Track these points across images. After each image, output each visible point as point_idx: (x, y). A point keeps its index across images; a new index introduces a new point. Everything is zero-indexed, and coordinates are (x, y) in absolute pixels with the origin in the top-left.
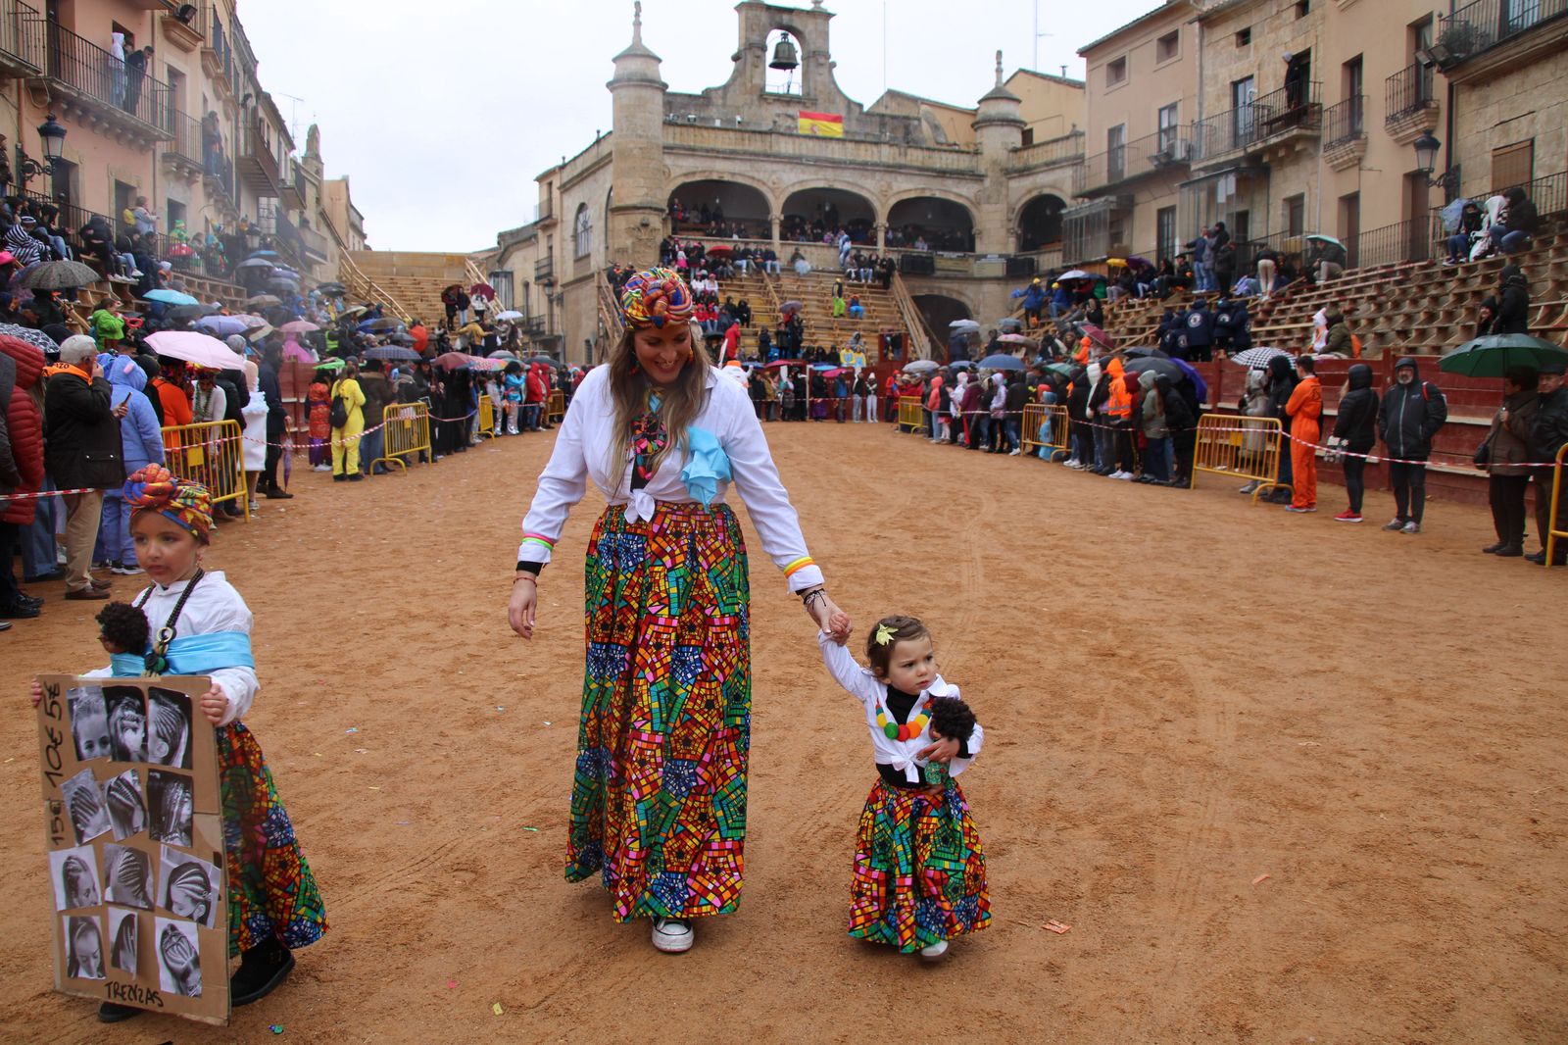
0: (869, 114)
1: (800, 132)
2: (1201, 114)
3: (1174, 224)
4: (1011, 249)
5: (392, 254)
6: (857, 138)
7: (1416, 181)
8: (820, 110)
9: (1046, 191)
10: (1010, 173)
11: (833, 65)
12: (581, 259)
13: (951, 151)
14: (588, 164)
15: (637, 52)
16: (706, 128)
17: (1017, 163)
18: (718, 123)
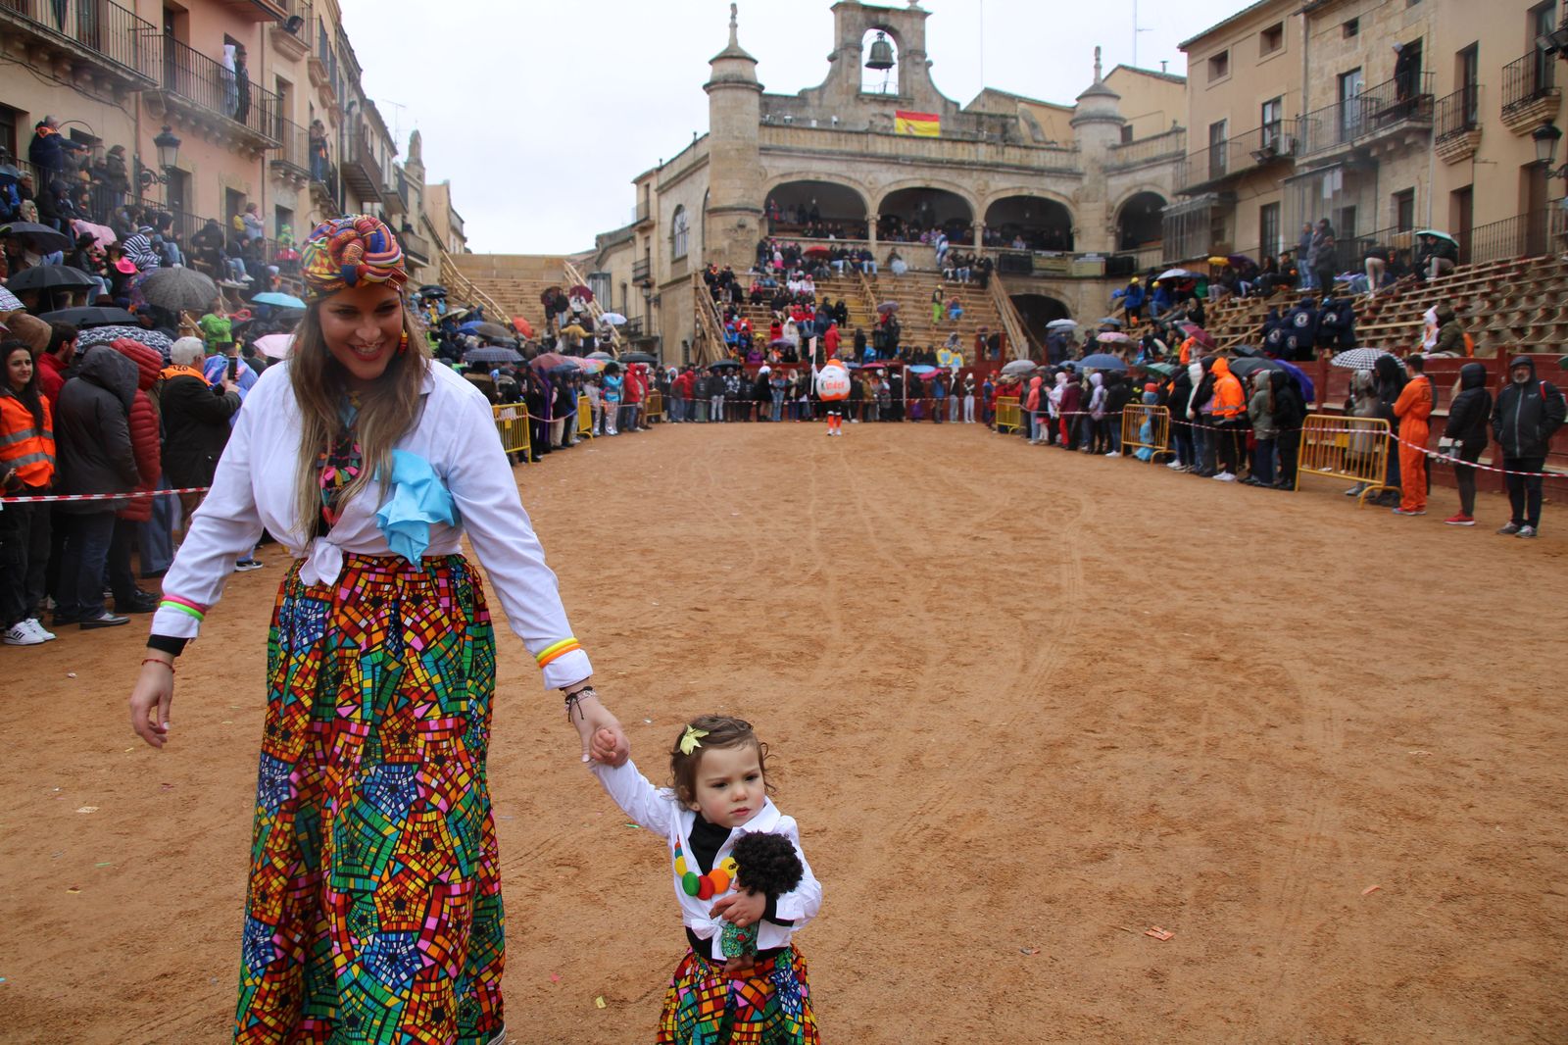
0: (965, 113)
1: (897, 132)
2: (1305, 108)
3: (1277, 220)
4: (1110, 247)
5: (492, 257)
6: (954, 137)
7: (1535, 173)
8: (917, 109)
9: (1146, 189)
10: (1109, 171)
11: (930, 64)
12: (679, 261)
13: (1049, 149)
14: (685, 166)
15: (732, 54)
16: (803, 129)
17: (1116, 160)
18: (814, 124)
